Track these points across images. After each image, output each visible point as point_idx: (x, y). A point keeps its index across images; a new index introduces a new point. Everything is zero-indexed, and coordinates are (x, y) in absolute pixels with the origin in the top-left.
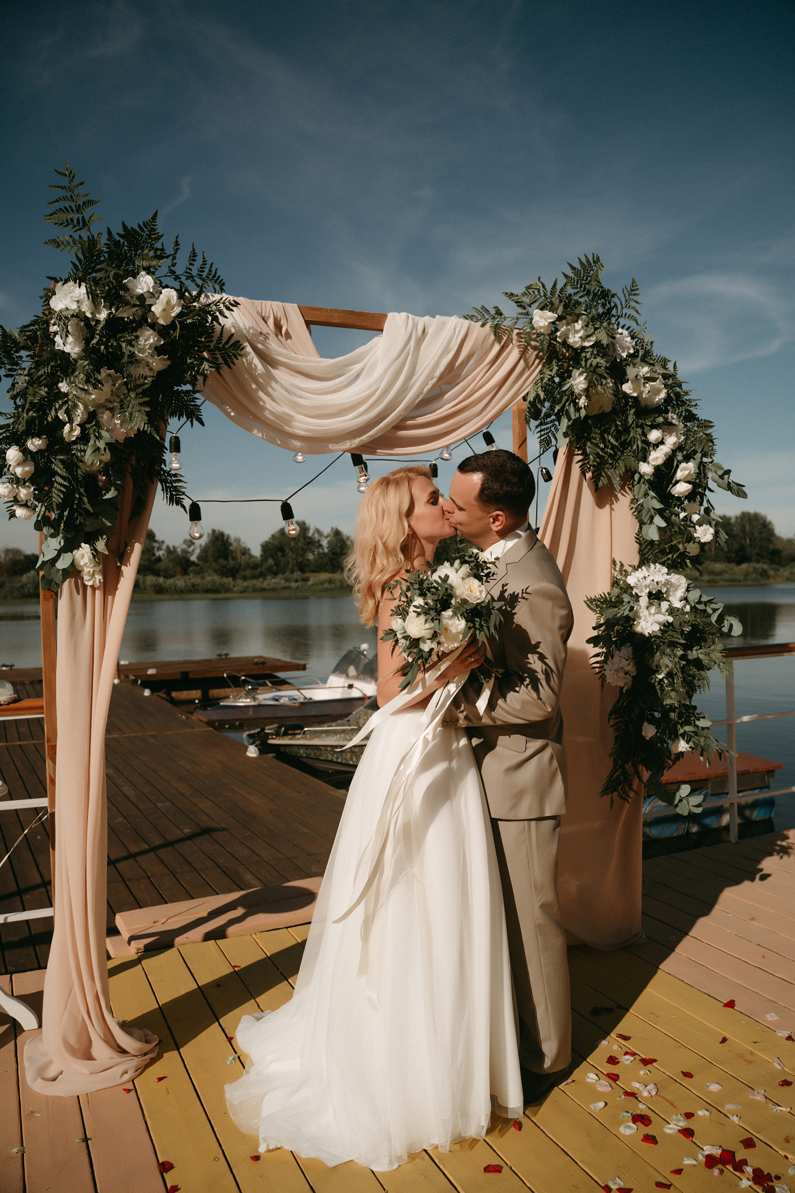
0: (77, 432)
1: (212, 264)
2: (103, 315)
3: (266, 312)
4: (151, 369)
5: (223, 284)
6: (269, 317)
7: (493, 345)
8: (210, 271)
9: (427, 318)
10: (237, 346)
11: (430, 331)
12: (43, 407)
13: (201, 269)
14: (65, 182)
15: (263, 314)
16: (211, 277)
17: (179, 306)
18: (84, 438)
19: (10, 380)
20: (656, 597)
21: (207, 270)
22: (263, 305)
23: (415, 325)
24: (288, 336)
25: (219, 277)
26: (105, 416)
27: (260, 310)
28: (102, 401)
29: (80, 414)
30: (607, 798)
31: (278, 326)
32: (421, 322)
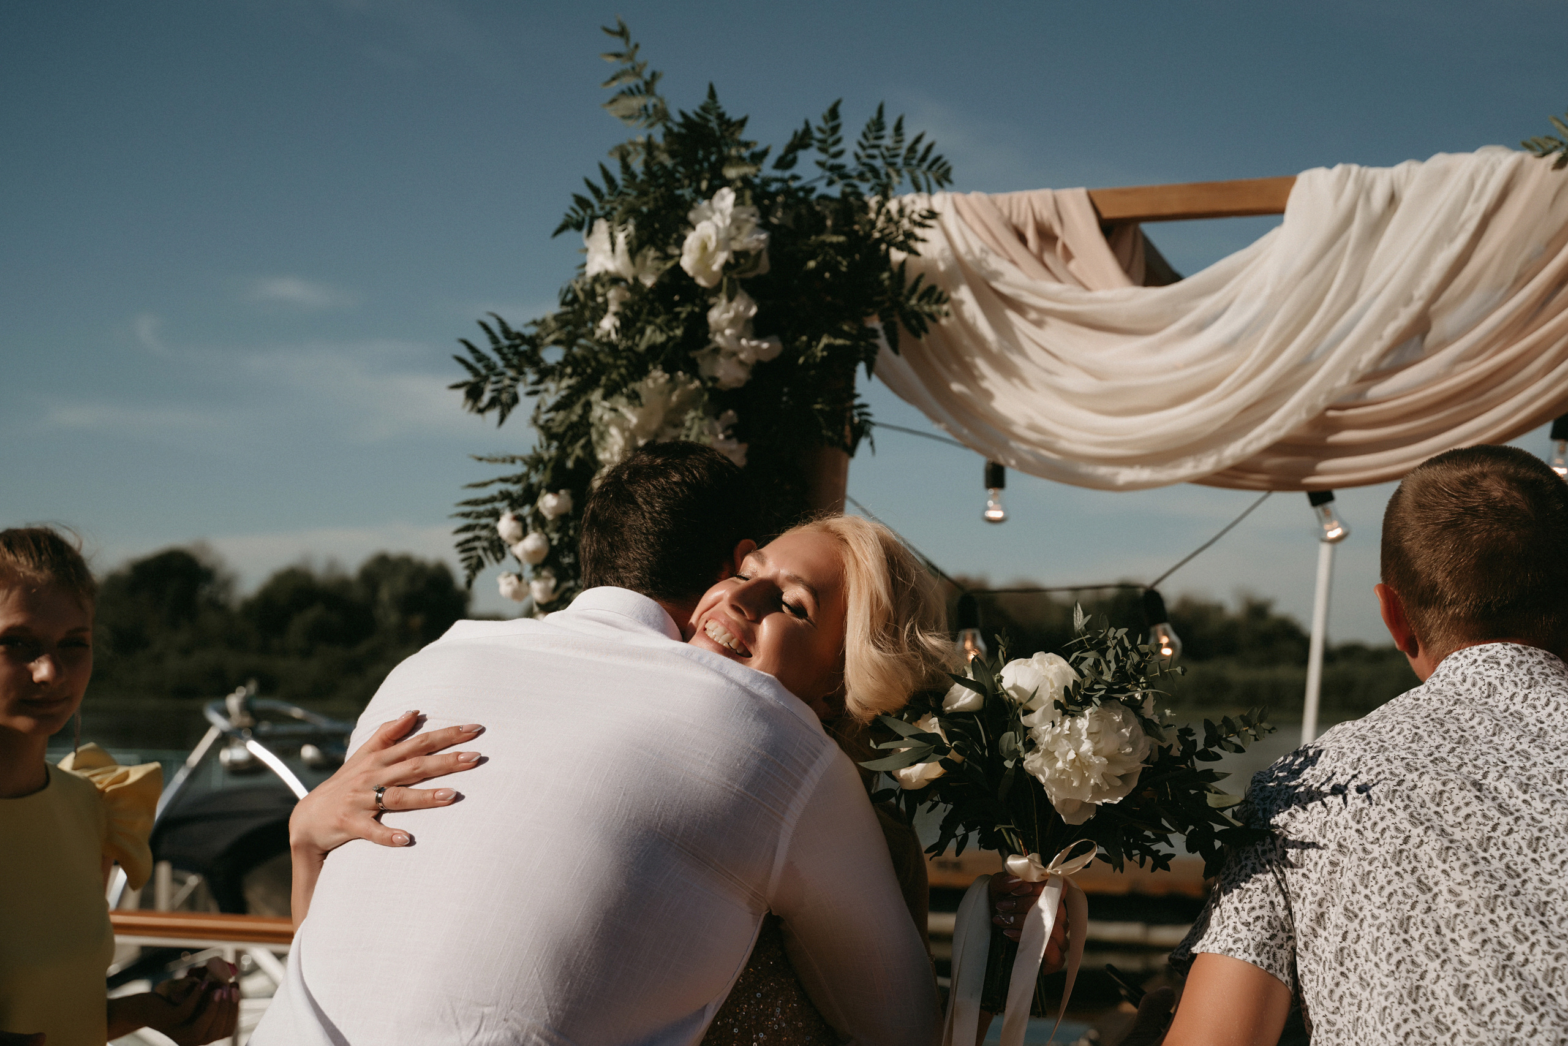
1: (918, 140)
2: (650, 277)
3: (1019, 215)
4: (741, 363)
5: (948, 171)
6: (1025, 224)
8: (912, 149)
9: (1401, 169)
10: (935, 294)
11: (1407, 197)
13: (894, 148)
14: (618, 45)
15: (1015, 220)
16: (914, 162)
17: (723, 250)
19: (534, 400)
21: (903, 152)
22: (1014, 201)
23: (1365, 191)
24: (1068, 255)
25: (938, 159)
27: (1006, 212)
28: (654, 426)
32: (1382, 178)
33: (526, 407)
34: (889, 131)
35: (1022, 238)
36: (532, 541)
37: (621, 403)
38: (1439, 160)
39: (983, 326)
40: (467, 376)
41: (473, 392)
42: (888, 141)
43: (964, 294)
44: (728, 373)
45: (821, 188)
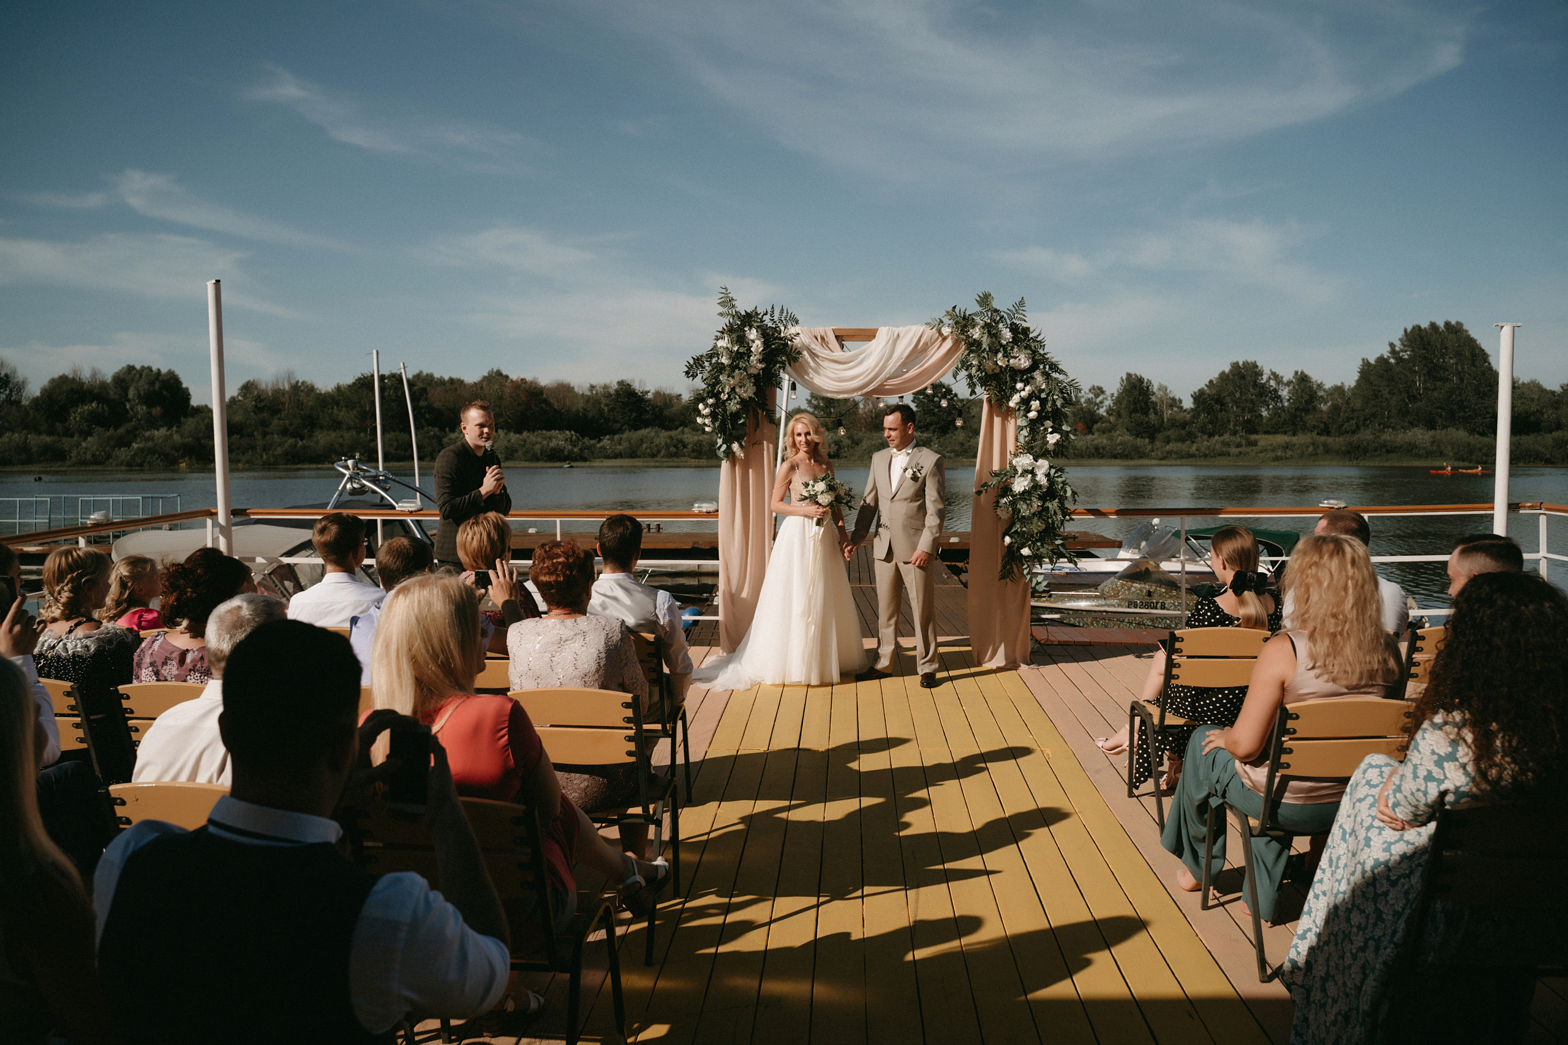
0: (727, 396)
1: (791, 313)
2: (736, 349)
3: (816, 334)
4: (757, 370)
5: (800, 323)
6: (818, 336)
7: (938, 338)
9: (900, 327)
10: (799, 353)
11: (901, 335)
12: (713, 386)
13: (786, 316)
14: (724, 291)
16: (791, 320)
18: (729, 399)
19: (703, 376)
20: (1026, 472)
21: (789, 317)
22: (815, 330)
23: (893, 334)
24: (828, 344)
25: (796, 318)
26: (737, 390)
27: (813, 333)
28: (736, 383)
29: (727, 390)
30: (1003, 581)
31: (822, 338)
32: (897, 330)
33: (700, 376)
34: (785, 312)
35: (817, 338)
36: (707, 411)
37: (730, 379)
38: (908, 327)
39: (810, 360)
40: (687, 369)
41: (687, 373)
42: (784, 314)
43: (805, 353)
44: (753, 371)
45: (770, 324)
